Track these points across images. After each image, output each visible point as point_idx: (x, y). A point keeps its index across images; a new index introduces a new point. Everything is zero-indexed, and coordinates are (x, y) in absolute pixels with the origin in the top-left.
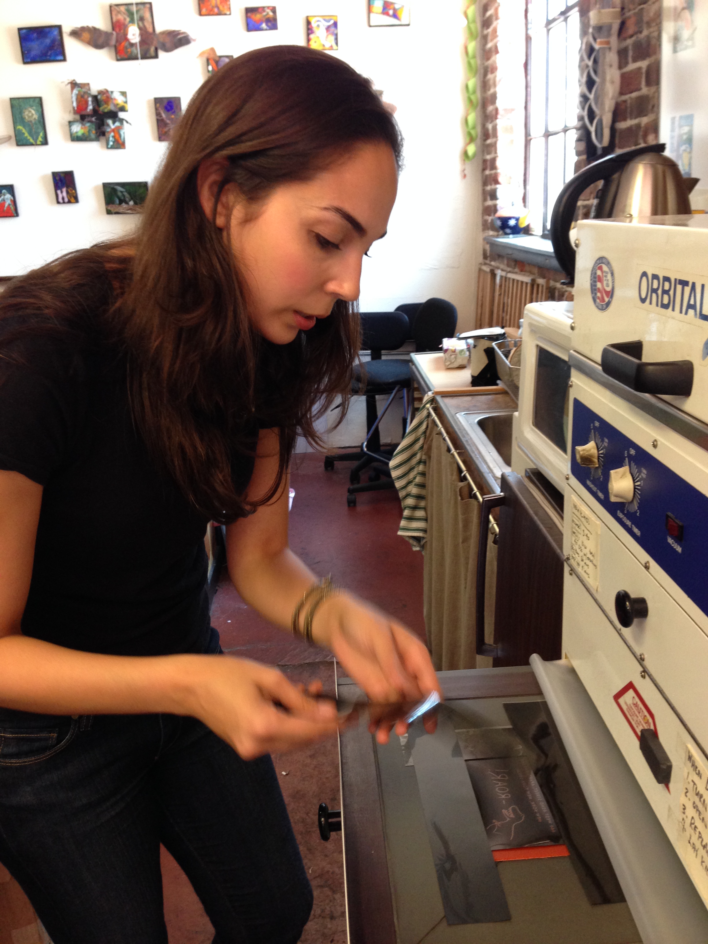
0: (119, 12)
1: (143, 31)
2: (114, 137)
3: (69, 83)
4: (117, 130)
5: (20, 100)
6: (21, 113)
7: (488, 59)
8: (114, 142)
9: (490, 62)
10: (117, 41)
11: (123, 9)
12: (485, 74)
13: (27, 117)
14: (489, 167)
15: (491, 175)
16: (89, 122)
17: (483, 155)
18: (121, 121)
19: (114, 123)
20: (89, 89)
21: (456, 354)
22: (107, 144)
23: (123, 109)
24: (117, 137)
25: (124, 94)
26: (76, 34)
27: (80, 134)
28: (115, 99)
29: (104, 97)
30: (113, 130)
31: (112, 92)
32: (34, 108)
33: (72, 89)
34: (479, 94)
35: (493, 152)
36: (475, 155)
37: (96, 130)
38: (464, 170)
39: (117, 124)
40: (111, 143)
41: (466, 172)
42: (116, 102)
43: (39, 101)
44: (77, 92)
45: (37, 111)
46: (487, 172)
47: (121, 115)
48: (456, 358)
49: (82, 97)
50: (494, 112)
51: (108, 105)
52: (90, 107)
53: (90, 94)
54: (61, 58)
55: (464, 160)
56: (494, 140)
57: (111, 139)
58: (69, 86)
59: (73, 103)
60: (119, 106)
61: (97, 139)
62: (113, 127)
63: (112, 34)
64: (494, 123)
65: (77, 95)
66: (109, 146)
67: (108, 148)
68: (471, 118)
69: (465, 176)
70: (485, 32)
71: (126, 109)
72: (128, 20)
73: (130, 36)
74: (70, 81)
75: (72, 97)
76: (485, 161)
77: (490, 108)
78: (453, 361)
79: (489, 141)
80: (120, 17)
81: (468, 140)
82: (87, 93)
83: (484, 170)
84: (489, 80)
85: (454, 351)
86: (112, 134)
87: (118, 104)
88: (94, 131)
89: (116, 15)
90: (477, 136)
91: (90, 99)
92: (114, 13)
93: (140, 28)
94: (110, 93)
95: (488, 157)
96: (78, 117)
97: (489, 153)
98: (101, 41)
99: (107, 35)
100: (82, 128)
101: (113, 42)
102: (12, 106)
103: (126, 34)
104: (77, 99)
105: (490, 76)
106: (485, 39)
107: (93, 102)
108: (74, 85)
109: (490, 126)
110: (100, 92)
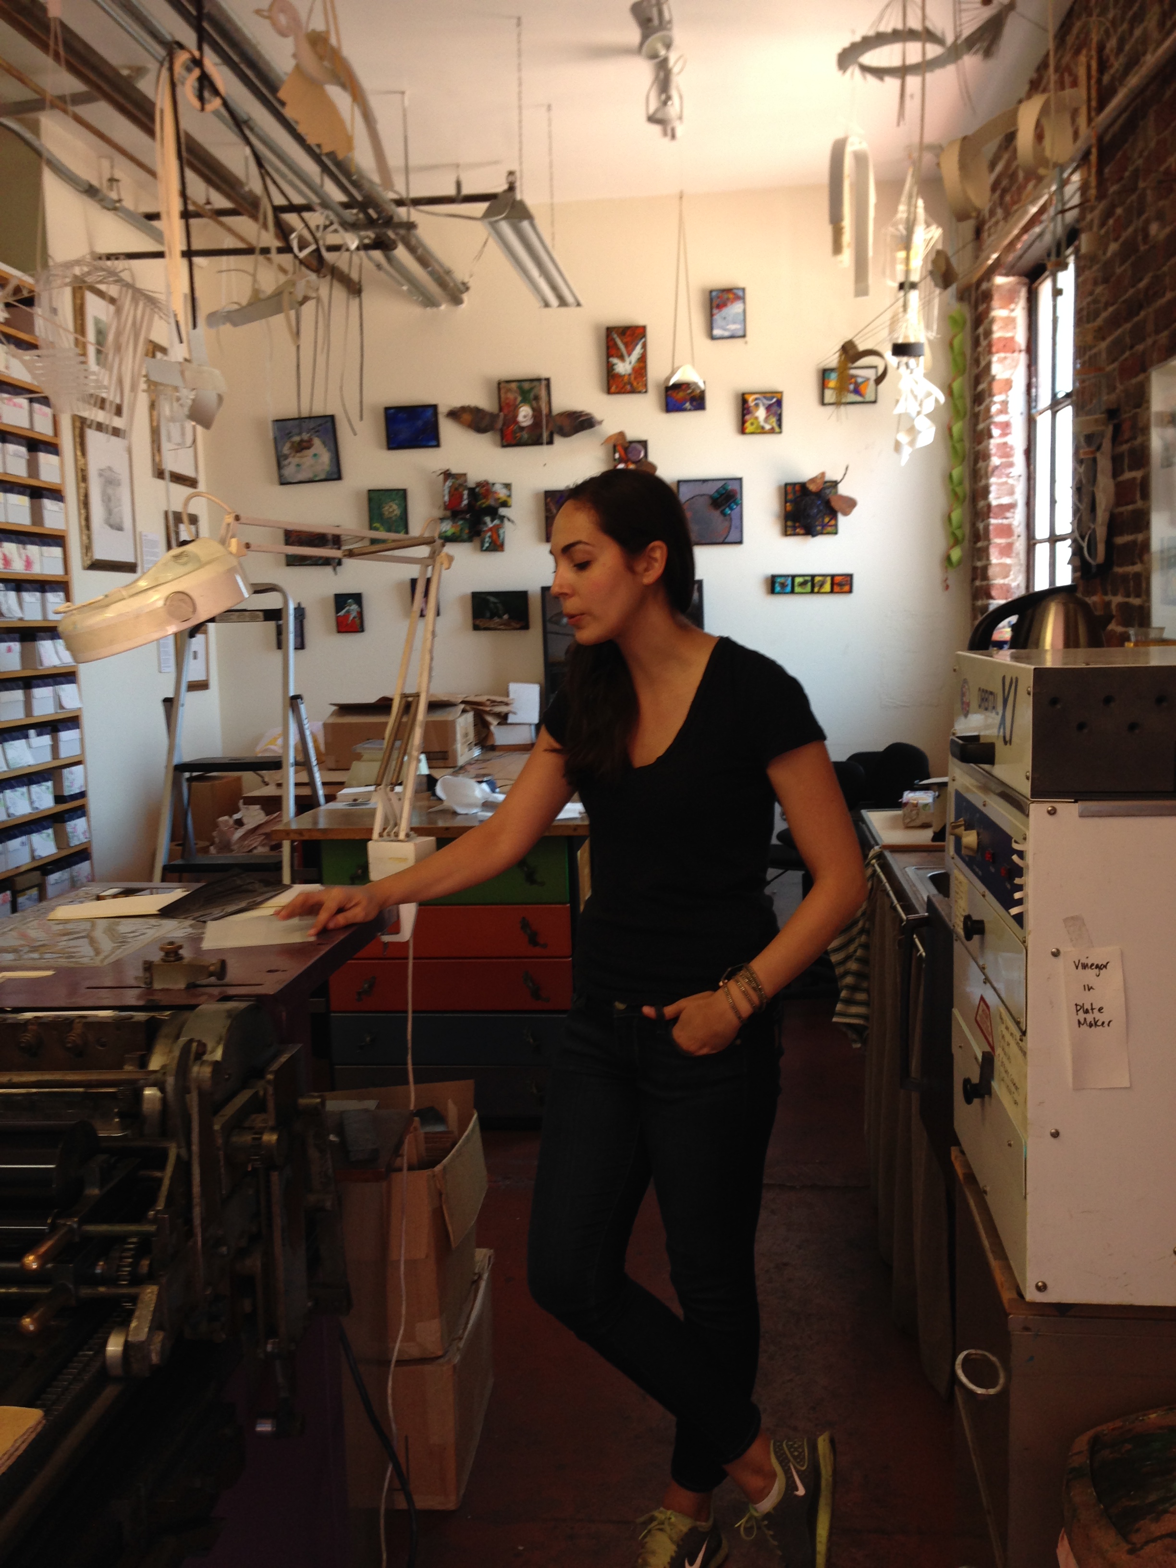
0: (509, 390)
1: (537, 413)
2: (490, 537)
3: (441, 474)
4: (496, 529)
5: (381, 492)
6: (380, 507)
7: (980, 443)
8: (490, 543)
9: (981, 447)
10: (504, 424)
11: (514, 386)
12: (976, 462)
13: (387, 513)
14: (979, 577)
15: (981, 587)
16: (462, 519)
17: (973, 561)
18: (502, 518)
19: (492, 521)
20: (466, 481)
21: (918, 810)
22: (482, 546)
23: (505, 504)
24: (495, 536)
25: (508, 486)
26: (455, 414)
27: (449, 533)
28: (496, 493)
29: (483, 490)
30: (491, 529)
31: (493, 484)
32: (397, 502)
33: (445, 480)
34: (967, 484)
35: (985, 558)
36: (960, 562)
37: (470, 529)
38: (946, 580)
39: (496, 522)
40: (487, 545)
41: (949, 582)
42: (497, 496)
43: (402, 495)
44: (451, 484)
45: (399, 505)
46: (978, 583)
47: (503, 511)
48: (918, 814)
49: (456, 489)
50: (985, 509)
51: (487, 499)
52: (465, 502)
53: (466, 486)
54: (434, 443)
55: (946, 568)
56: (985, 543)
57: (487, 539)
58: (442, 476)
59: (444, 496)
60: (500, 501)
61: (470, 540)
62: (491, 525)
63: (497, 416)
64: (986, 522)
65: (451, 487)
66: (484, 548)
67: (482, 550)
68: (956, 516)
69: (947, 587)
70: (977, 409)
71: (509, 504)
72: (519, 399)
73: (520, 418)
74: (443, 471)
75: (444, 490)
76: (975, 569)
77: (981, 504)
78: (914, 818)
79: (980, 544)
80: (511, 396)
81: (952, 542)
82: (463, 485)
83: (973, 579)
84: (980, 469)
85: (916, 805)
86: (489, 534)
87: (499, 499)
88: (467, 531)
89: (506, 393)
90: (964, 536)
91: (466, 492)
92: (503, 391)
93: (533, 409)
94: (491, 485)
95: (979, 564)
96: (448, 513)
97: (980, 559)
98: (485, 423)
99: (493, 417)
100: (452, 527)
101: (499, 424)
102: (370, 500)
103: (516, 416)
104: (450, 492)
105: (981, 464)
106: (975, 418)
107: (469, 495)
108: (447, 475)
109: (981, 526)
110: (479, 485)
